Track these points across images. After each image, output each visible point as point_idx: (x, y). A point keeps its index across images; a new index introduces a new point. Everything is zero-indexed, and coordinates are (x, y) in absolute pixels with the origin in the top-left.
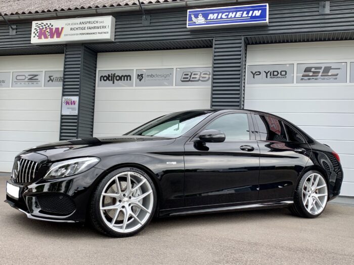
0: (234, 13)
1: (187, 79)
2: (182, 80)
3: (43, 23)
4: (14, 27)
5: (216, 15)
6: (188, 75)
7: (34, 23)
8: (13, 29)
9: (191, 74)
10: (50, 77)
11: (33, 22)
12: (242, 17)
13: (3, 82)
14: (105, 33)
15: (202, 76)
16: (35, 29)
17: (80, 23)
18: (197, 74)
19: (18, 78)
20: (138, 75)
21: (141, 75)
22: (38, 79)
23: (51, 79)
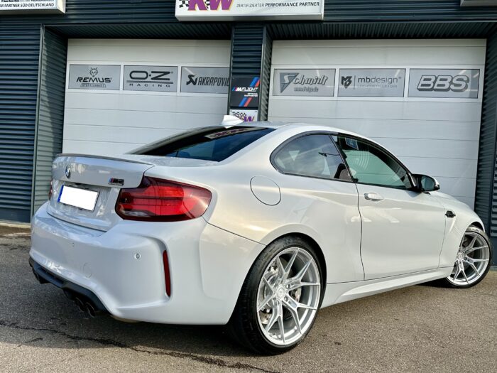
1: (428, 86)
2: (420, 87)
6: (430, 80)
9: (436, 78)
10: (190, 76)
13: (108, 80)
14: (313, 4)
15: (455, 81)
18: (446, 80)
19: (134, 75)
20: (343, 78)
21: (347, 77)
22: (169, 79)
23: (191, 81)
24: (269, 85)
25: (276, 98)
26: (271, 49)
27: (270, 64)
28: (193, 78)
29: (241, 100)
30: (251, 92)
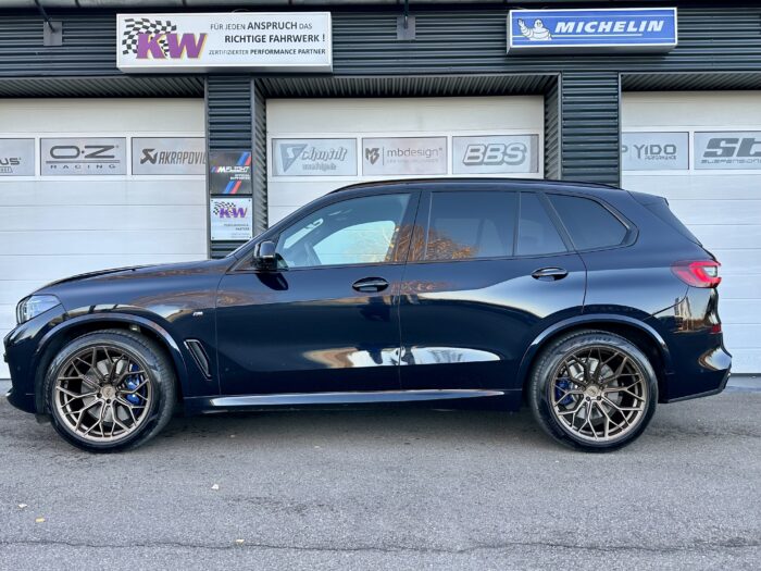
0: (610, 23)
1: (477, 159)
2: (466, 161)
3: (147, 21)
4: (57, 25)
5: (571, 25)
6: (478, 150)
7: (121, 18)
8: (53, 30)
9: (486, 148)
10: (145, 151)
11: (118, 15)
12: (625, 32)
13: (15, 162)
14: (318, 52)
15: (509, 151)
16: (126, 33)
17: (250, 26)
18: (498, 150)
19: (56, 152)
21: (374, 150)
22: (113, 157)
23: (148, 157)
24: (265, 161)
25: (276, 179)
26: (265, 110)
27: (265, 132)
28: (150, 153)
29: (226, 185)
30: (240, 172)
